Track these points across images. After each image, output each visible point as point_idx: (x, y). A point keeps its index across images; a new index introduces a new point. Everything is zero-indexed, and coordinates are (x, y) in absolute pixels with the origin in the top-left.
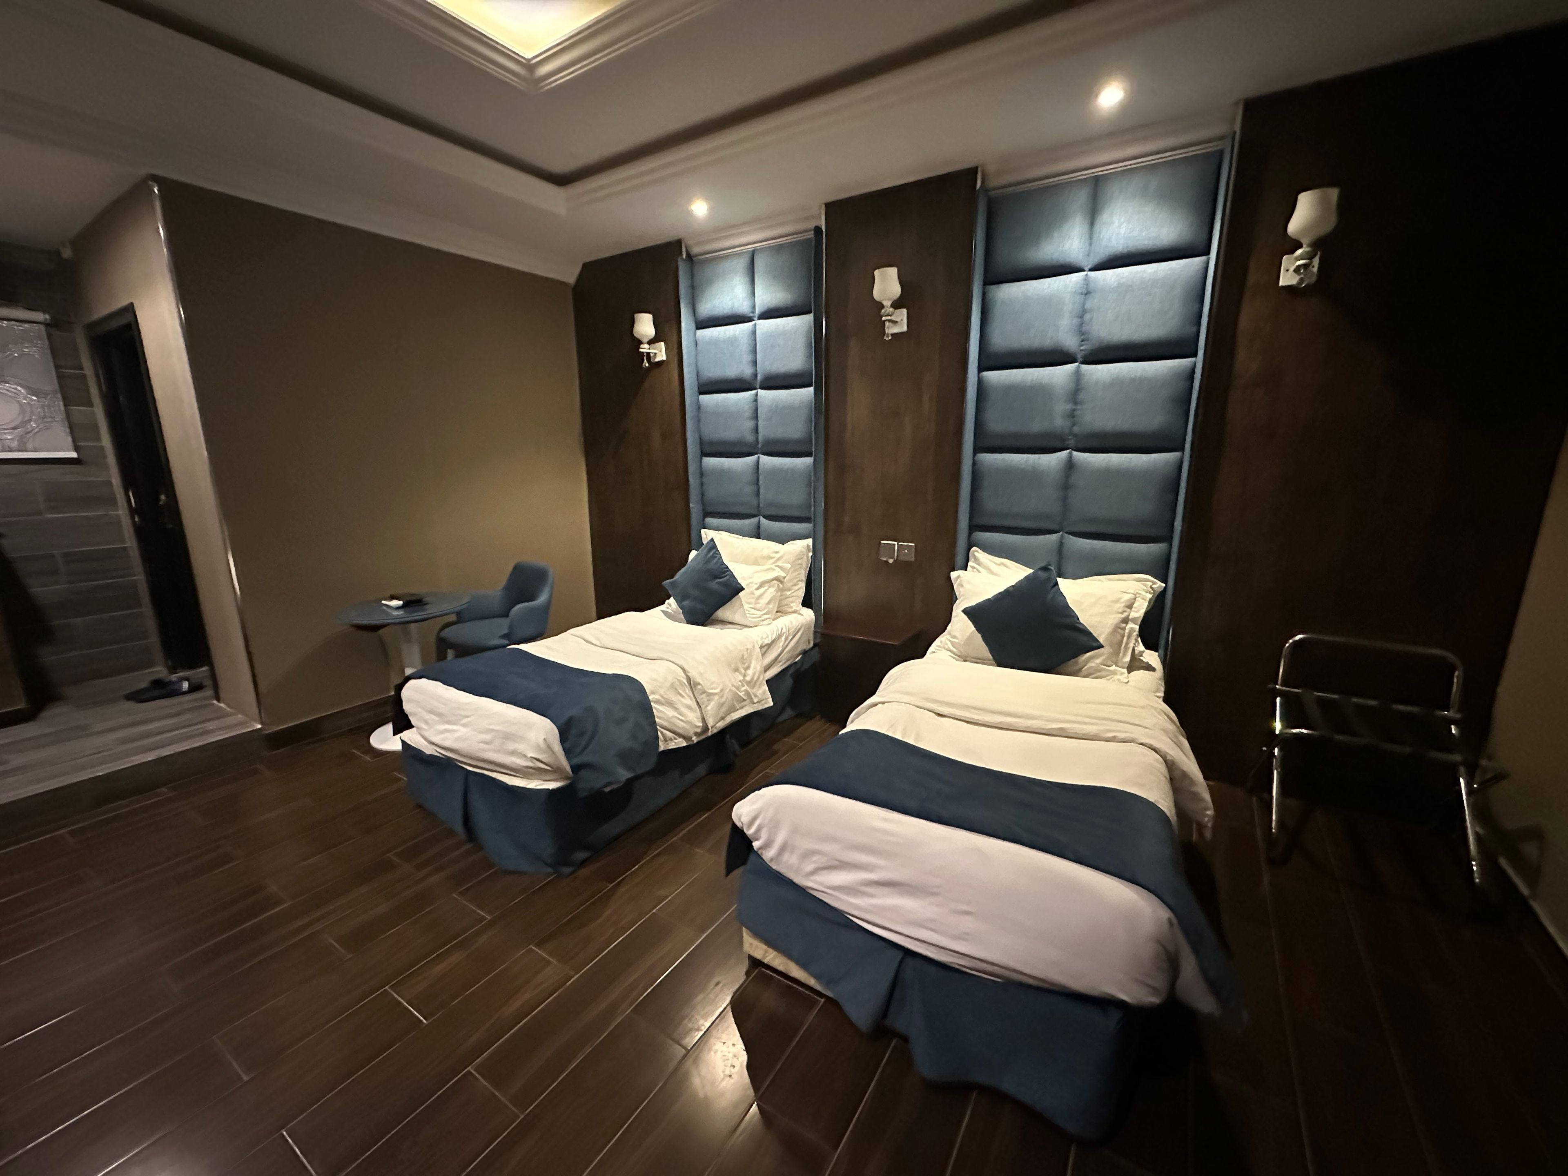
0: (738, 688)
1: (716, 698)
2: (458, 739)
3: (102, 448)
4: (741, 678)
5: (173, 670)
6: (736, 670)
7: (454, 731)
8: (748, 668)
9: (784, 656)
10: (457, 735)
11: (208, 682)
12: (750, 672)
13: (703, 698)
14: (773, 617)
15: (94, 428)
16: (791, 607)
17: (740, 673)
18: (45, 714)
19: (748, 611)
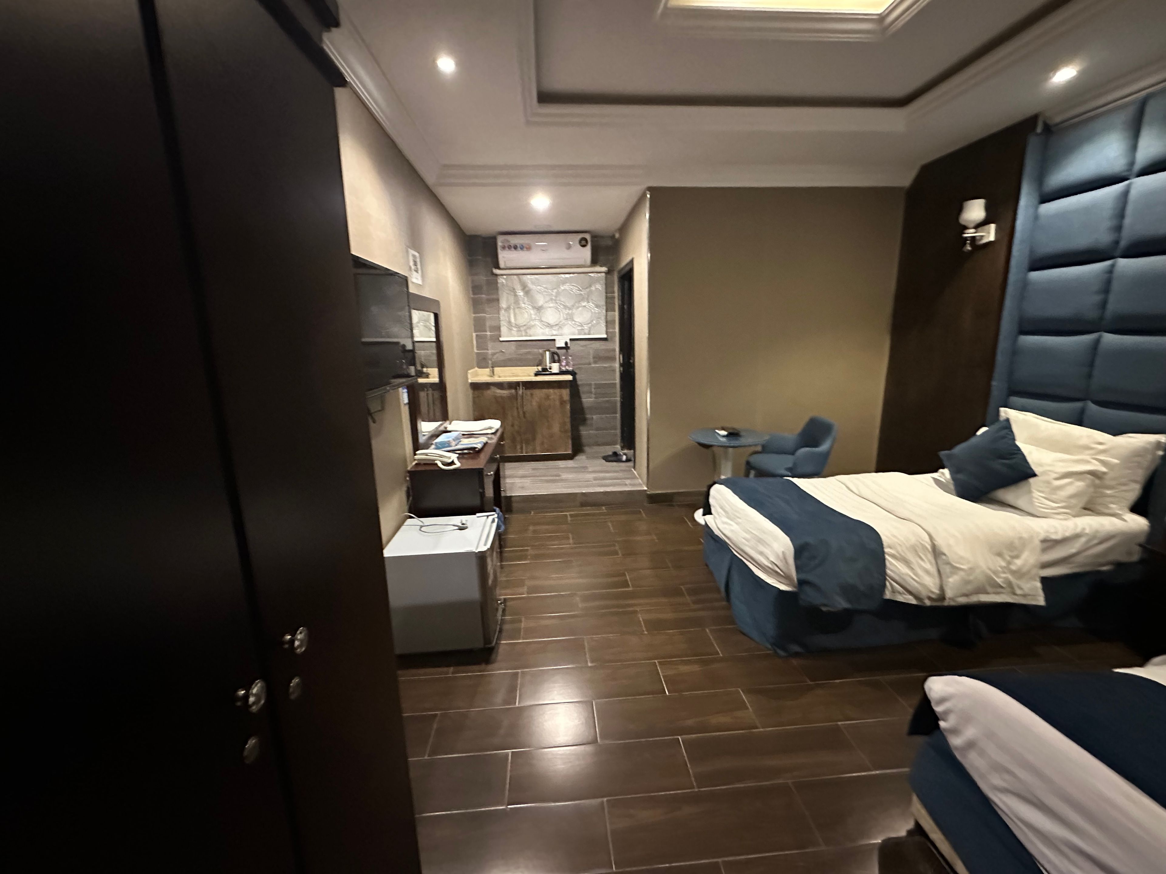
0: (995, 573)
1: (962, 573)
2: (732, 531)
3: (615, 332)
4: (1003, 564)
5: (623, 448)
6: (1000, 555)
7: (731, 525)
8: (1017, 557)
9: (1080, 559)
10: (732, 528)
11: (633, 459)
12: (1019, 562)
13: (946, 569)
14: (1074, 513)
15: (614, 321)
16: (1108, 508)
17: (1004, 559)
18: (577, 458)
19: (1037, 499)
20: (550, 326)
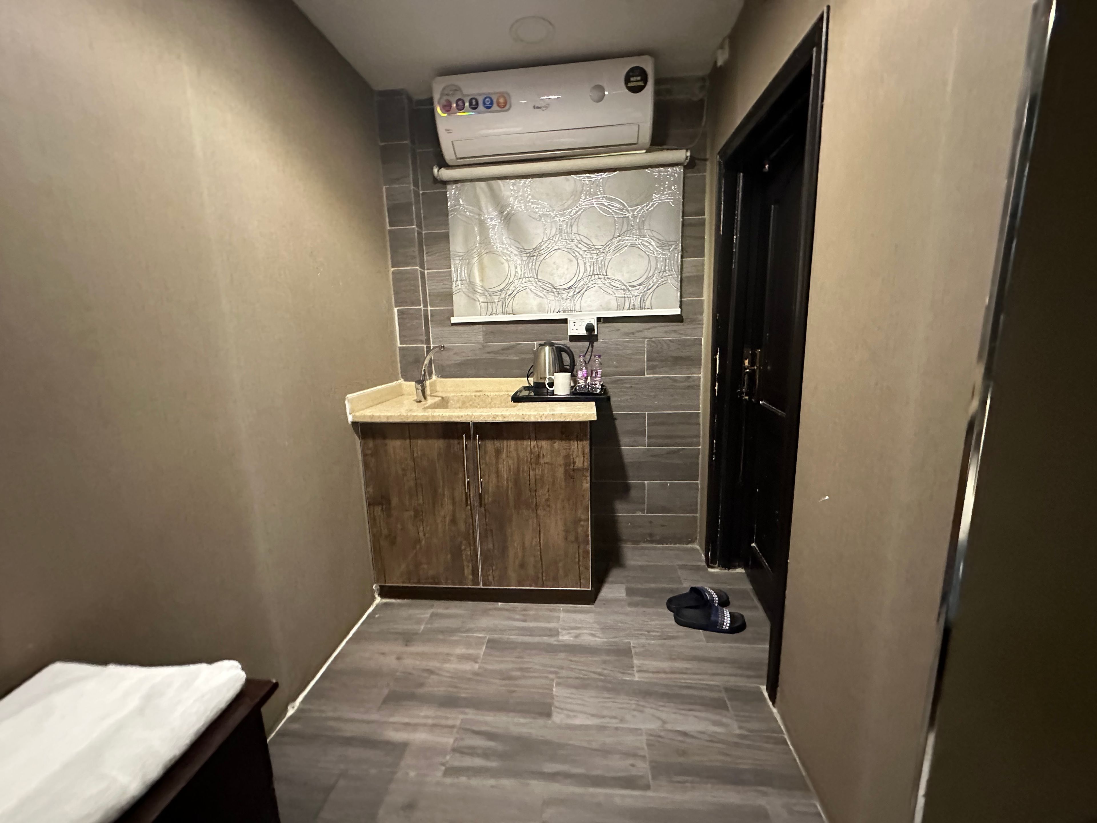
3: (701, 302)
15: (700, 280)
20: (554, 289)
